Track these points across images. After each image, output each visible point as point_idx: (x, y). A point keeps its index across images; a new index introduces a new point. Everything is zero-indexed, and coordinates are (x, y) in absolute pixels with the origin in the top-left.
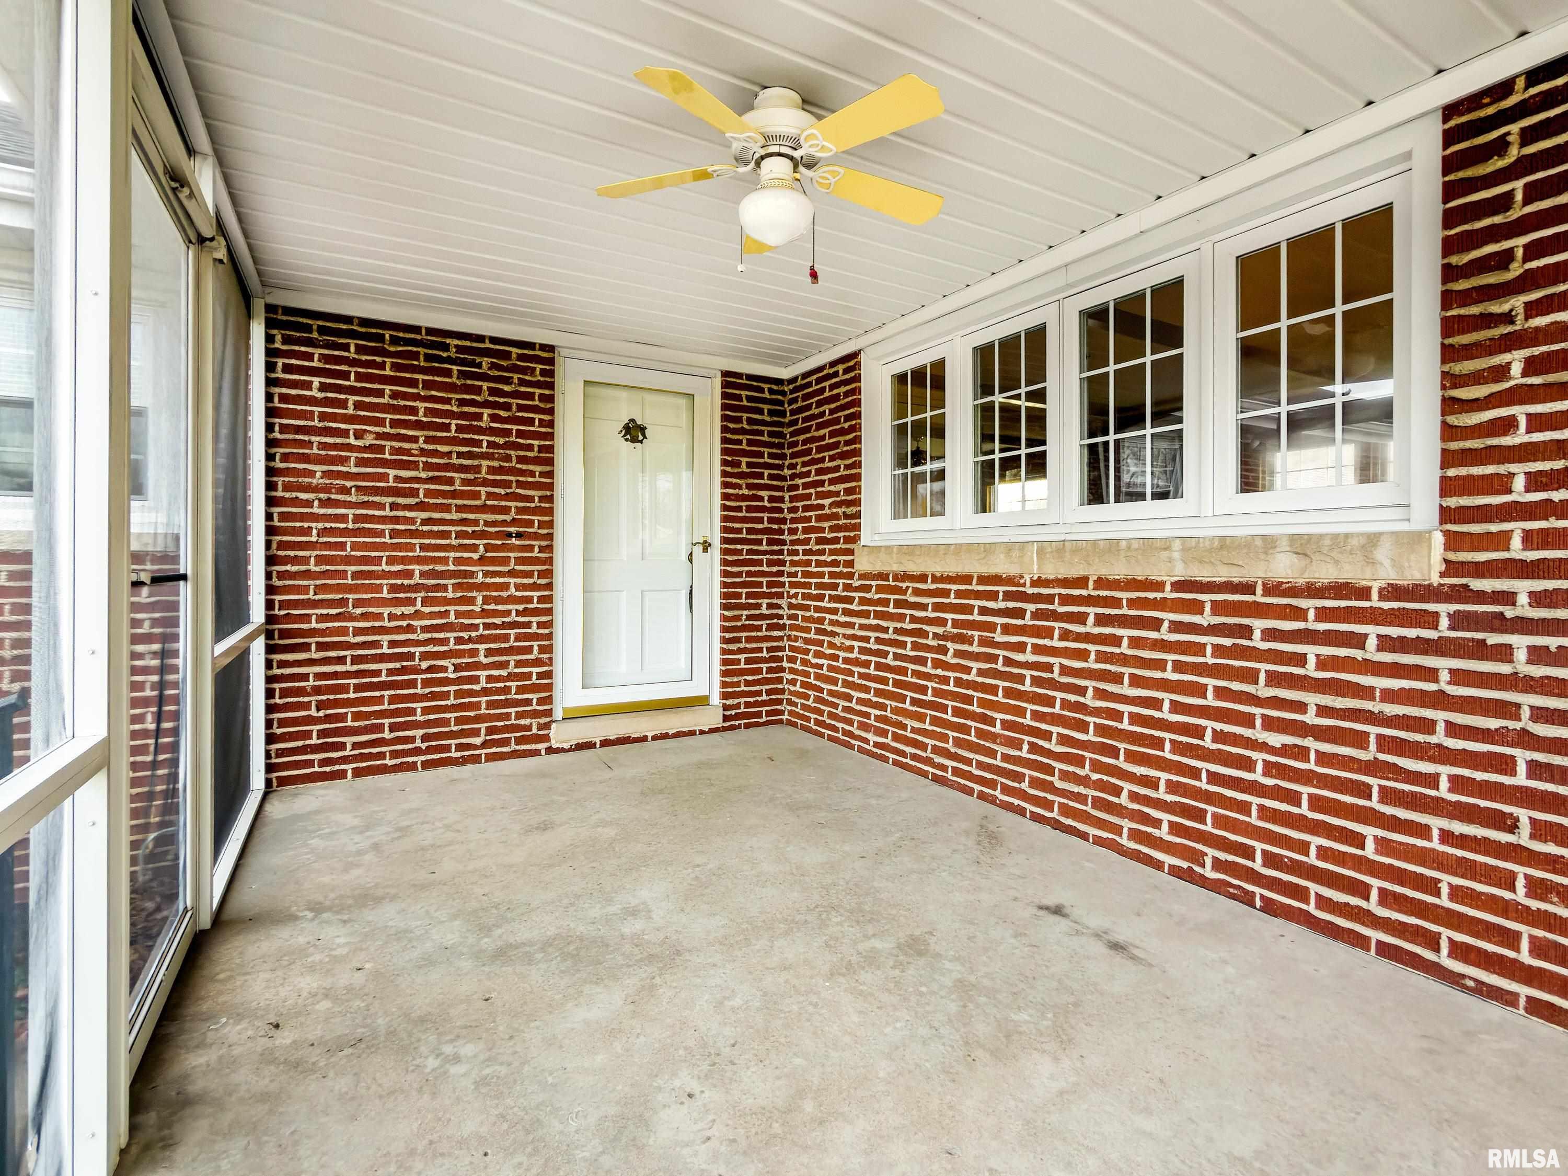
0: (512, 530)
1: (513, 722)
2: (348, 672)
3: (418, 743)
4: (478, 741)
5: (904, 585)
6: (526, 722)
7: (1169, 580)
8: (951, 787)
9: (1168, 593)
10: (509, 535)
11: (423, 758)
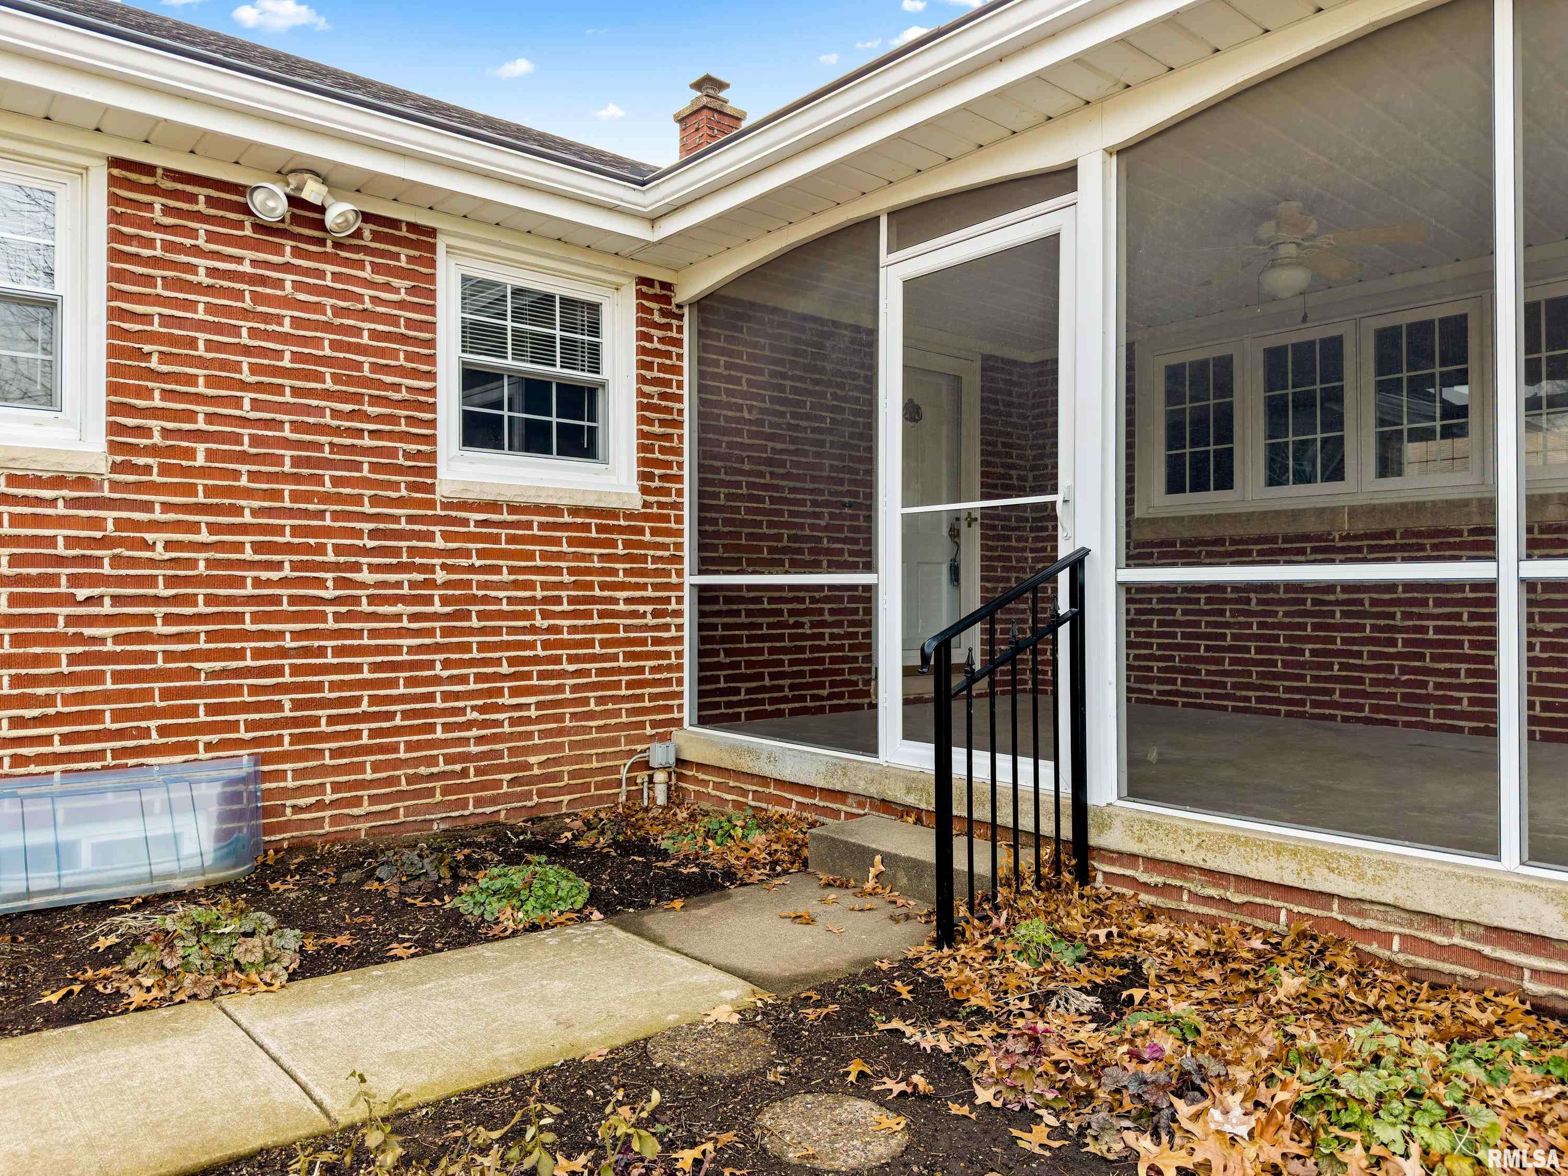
0: (846, 500)
1: (847, 677)
2: (743, 624)
3: (787, 692)
4: (825, 693)
5: (1196, 550)
6: (854, 678)
7: (1465, 528)
8: (1256, 713)
9: (1466, 538)
10: (844, 505)
11: (790, 706)
